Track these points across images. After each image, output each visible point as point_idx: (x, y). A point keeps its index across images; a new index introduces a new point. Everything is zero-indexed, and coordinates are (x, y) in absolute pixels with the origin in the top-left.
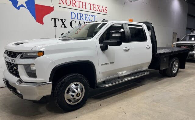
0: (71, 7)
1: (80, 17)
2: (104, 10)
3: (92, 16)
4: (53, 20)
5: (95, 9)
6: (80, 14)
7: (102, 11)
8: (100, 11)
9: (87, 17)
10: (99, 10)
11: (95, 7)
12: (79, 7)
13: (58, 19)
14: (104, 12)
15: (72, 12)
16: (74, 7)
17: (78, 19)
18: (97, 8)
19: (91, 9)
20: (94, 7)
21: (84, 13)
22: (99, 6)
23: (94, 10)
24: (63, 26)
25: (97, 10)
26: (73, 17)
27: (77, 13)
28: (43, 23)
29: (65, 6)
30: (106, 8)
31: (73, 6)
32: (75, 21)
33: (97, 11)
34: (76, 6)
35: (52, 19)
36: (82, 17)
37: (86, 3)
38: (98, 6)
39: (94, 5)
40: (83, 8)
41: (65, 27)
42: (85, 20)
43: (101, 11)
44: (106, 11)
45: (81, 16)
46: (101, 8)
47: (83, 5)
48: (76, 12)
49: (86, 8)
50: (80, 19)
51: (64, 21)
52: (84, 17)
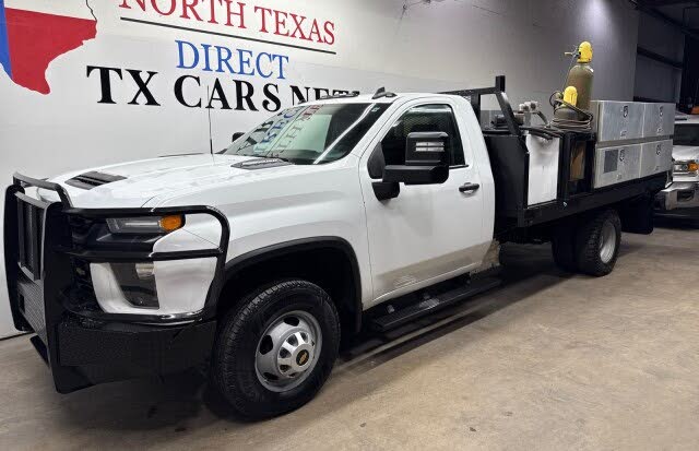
0: (175, 18)
1: (220, 60)
2: (323, 33)
3: (272, 57)
4: (96, 74)
5: (282, 30)
6: (219, 48)
7: (315, 37)
8: (303, 37)
9: (248, 62)
10: (298, 34)
11: (281, 20)
12: (213, 21)
13: (119, 71)
14: (320, 40)
15: (180, 43)
16: (192, 22)
17: (208, 68)
18: (291, 25)
19: (264, 30)
20: (277, 22)
21: (233, 44)
22: (299, 19)
23: (277, 33)
24: (142, 99)
25: (291, 34)
26: (189, 60)
27: (206, 47)
28: (45, 89)
29: (151, 14)
30: (329, 27)
31: (185, 16)
32: (198, 79)
33: (293, 36)
34: (198, 18)
35: (90, 69)
36: (226, 61)
37: (242, 5)
38: (294, 16)
39: (277, 13)
40: (229, 24)
41: (151, 101)
42: (242, 72)
43: (310, 39)
44: (329, 39)
45: (224, 55)
46: (306, 27)
47: (229, 13)
48: (199, 40)
49: (242, 26)
50: (220, 70)
51: (144, 77)
52: (235, 62)
